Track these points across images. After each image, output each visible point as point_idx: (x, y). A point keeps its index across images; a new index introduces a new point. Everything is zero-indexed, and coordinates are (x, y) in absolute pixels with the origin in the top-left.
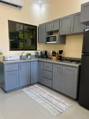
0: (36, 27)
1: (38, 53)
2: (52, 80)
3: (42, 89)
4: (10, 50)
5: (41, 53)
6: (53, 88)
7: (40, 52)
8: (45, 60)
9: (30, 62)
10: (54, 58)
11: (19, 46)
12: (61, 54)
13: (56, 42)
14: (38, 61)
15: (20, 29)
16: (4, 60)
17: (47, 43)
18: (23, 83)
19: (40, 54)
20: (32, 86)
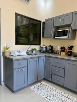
0: (40, 22)
1: (43, 48)
2: (64, 78)
3: (52, 87)
4: (16, 45)
5: (46, 48)
6: (65, 86)
7: (44, 47)
8: (50, 55)
9: (38, 57)
10: (63, 53)
11: (19, 40)
12: (71, 49)
13: (67, 37)
14: (45, 56)
15: (23, 24)
16: (10, 55)
17: (55, 37)
18: (31, 80)
19: (44, 49)
20: (40, 83)
